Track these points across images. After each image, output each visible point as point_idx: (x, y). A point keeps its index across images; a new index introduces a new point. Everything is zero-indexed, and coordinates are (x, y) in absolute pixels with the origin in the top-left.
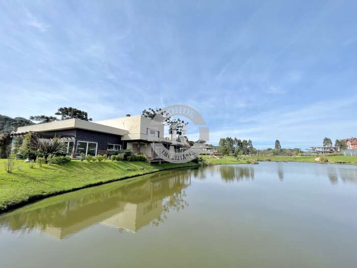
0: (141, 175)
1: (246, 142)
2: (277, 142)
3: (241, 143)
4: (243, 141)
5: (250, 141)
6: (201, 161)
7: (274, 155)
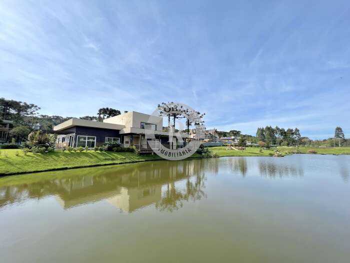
0: (117, 164)
1: (292, 130)
2: (339, 130)
3: (285, 133)
4: (288, 130)
5: (297, 130)
6: (205, 153)
7: (333, 146)
